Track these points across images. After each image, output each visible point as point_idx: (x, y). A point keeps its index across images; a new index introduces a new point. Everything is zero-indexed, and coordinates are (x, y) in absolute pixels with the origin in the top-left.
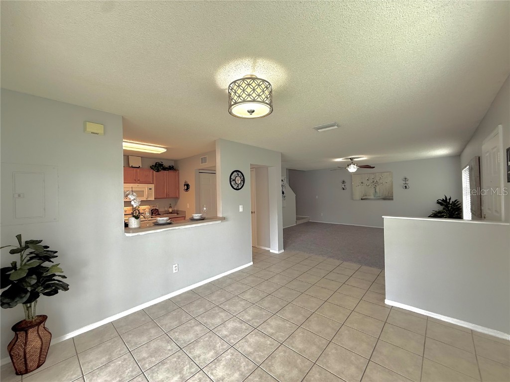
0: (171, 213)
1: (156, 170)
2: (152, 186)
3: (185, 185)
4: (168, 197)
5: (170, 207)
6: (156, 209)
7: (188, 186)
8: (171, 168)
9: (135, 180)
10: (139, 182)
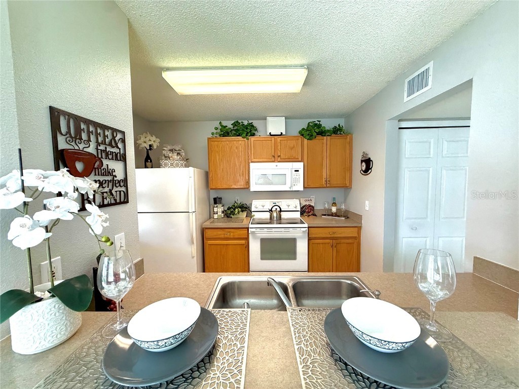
0: (336, 215)
1: (308, 137)
2: (300, 166)
3: (362, 161)
4: (328, 185)
5: (334, 204)
6: (310, 206)
7: (368, 163)
8: (337, 131)
9: (274, 157)
10: (279, 159)
